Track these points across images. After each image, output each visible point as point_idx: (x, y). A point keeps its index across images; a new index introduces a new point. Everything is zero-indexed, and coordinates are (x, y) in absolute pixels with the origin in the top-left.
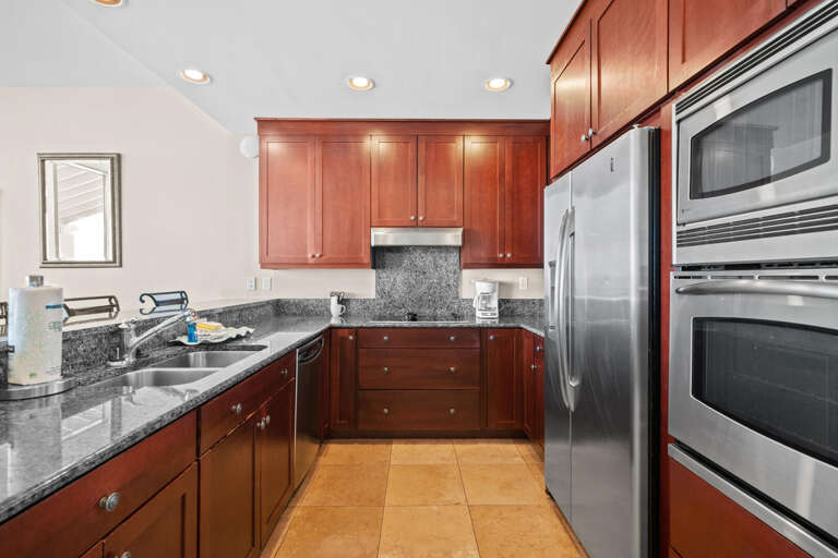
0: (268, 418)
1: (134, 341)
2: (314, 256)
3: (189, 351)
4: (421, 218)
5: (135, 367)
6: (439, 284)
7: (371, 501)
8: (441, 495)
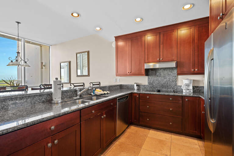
0: (105, 116)
1: (79, 93)
2: (129, 73)
3: (92, 96)
4: (161, 59)
5: (79, 99)
6: (169, 80)
7: (138, 146)
8: (162, 151)
